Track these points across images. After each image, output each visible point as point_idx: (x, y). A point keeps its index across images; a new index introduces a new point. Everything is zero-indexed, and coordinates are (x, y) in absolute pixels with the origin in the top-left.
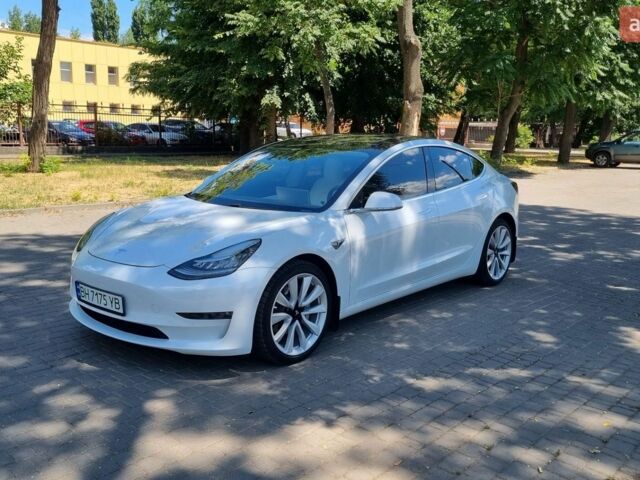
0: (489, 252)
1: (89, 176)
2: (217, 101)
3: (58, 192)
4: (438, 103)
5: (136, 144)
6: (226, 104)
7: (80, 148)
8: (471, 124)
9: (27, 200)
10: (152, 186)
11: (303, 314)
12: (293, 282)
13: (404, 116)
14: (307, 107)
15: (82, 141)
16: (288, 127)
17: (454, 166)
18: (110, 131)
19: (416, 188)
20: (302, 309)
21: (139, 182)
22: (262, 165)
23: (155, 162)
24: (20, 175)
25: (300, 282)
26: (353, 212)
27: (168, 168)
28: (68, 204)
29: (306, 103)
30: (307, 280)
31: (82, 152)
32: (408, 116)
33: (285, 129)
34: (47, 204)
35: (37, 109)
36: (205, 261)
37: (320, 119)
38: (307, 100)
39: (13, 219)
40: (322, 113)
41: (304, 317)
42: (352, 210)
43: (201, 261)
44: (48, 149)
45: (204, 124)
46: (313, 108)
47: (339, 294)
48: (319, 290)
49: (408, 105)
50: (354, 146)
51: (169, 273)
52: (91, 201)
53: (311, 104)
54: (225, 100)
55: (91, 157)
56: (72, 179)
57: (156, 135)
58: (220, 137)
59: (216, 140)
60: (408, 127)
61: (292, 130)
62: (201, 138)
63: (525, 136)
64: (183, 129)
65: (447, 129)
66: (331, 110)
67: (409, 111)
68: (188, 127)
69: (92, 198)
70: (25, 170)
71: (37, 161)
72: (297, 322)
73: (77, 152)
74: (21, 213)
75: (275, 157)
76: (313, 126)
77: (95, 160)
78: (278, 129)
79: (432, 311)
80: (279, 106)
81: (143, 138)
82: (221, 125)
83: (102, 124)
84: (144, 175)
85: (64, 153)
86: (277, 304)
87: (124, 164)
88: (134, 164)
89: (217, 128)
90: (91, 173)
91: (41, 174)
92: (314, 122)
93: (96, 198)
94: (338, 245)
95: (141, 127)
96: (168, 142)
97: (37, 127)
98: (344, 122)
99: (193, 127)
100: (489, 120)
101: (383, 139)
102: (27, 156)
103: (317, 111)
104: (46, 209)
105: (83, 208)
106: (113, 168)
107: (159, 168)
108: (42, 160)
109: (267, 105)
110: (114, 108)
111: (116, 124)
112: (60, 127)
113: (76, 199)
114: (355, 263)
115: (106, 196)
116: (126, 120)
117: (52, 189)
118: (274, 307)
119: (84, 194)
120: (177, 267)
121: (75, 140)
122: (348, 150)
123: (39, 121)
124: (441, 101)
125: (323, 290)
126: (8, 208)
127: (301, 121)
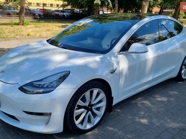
0: (183, 67)
1: (37, 27)
2: (80, 2)
3: (24, 33)
4: (154, 3)
5: (56, 16)
6: (83, 3)
7: (39, 17)
8: (164, 10)
9: (13, 35)
10: (55, 31)
11: (93, 107)
12: (87, 94)
13: (142, 7)
14: (109, 4)
15: (40, 15)
16: (103, 11)
17: (165, 26)
18: (48, 12)
19: (149, 37)
20: (93, 105)
21: (51, 29)
22: (89, 25)
23: (60, 22)
24: (15, 26)
25: (92, 93)
26: (122, 53)
27: (63, 24)
28: (26, 37)
29: (109, 3)
30: (96, 91)
31: (39, 19)
32: (144, 7)
33: (102, 12)
34: (18, 37)
35: (21, 4)
36: (39, 83)
37: (114, 9)
38: (109, 2)
39: (5, 42)
40: (114, 6)
41: (93, 109)
42: (121, 52)
43: (36, 83)
44: (25, 17)
45: (77, 10)
46: (111, 5)
47: (112, 96)
48: (102, 95)
49: (144, 3)
50: (124, 18)
51: (19, 89)
52: (33, 36)
53: (110, 3)
54: (82, 2)
55: (41, 20)
56: (31, 28)
57: (62, 14)
58: (82, 14)
59: (80, 15)
60: (143, 11)
61: (105, 12)
62: (76, 15)
63: (182, 14)
64: (70, 12)
65: (155, 12)
66: (117, 5)
67: (144, 5)
68: (72, 11)
69: (34, 35)
70: (18, 24)
71: (21, 22)
72: (90, 112)
73: (38, 19)
74: (9, 40)
75: (95, 21)
76: (111, 11)
77: (42, 21)
78: (100, 12)
79: (157, 96)
80: (100, 4)
81: (58, 14)
82: (82, 10)
83: (45, 10)
84: (54, 27)
85: (34, 19)
86: (78, 106)
87: (50, 23)
88: (53, 23)
89: (81, 12)
90: (38, 26)
91: (22, 26)
92: (111, 9)
93: (35, 35)
94: (113, 72)
95: (58, 11)
96: (66, 16)
97: (21, 10)
98: (121, 10)
99: (74, 11)
100: (170, 9)
101: (135, 15)
102: (18, 20)
103: (112, 6)
104: (17, 39)
105: (30, 38)
106: (46, 24)
107: (60, 24)
108: (23, 21)
109: (96, 3)
110: (52, 5)
111: (50, 10)
112: (33, 11)
113: (28, 35)
114: (122, 82)
115: (39, 34)
116: (53, 9)
117: (22, 31)
118: (76, 107)
119: (32, 34)
120: (24, 86)
121: (37, 15)
122: (122, 20)
123: (22, 8)
124: (155, 2)
125: (105, 95)
126: (4, 38)
127: (108, 9)
